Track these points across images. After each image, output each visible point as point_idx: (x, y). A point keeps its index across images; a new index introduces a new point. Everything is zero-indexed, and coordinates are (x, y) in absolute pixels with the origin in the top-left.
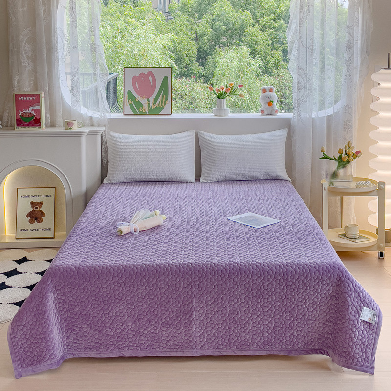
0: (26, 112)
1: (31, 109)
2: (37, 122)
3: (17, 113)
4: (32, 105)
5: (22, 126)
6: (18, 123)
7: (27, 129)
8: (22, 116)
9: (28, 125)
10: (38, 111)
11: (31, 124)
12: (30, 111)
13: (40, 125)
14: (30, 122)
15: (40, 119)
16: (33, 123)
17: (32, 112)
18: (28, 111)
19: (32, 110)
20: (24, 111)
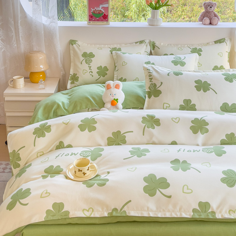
1: (101, 6)
2: (105, 17)
3: (90, 10)
4: (102, 4)
6: (91, 18)
7: (98, 23)
8: (94, 12)
9: (98, 20)
10: (107, 9)
11: (101, 20)
12: (100, 9)
13: (107, 21)
14: (100, 18)
15: (108, 15)
16: (102, 18)
17: (102, 10)
18: (98, 9)
19: (102, 8)
20: (95, 9)
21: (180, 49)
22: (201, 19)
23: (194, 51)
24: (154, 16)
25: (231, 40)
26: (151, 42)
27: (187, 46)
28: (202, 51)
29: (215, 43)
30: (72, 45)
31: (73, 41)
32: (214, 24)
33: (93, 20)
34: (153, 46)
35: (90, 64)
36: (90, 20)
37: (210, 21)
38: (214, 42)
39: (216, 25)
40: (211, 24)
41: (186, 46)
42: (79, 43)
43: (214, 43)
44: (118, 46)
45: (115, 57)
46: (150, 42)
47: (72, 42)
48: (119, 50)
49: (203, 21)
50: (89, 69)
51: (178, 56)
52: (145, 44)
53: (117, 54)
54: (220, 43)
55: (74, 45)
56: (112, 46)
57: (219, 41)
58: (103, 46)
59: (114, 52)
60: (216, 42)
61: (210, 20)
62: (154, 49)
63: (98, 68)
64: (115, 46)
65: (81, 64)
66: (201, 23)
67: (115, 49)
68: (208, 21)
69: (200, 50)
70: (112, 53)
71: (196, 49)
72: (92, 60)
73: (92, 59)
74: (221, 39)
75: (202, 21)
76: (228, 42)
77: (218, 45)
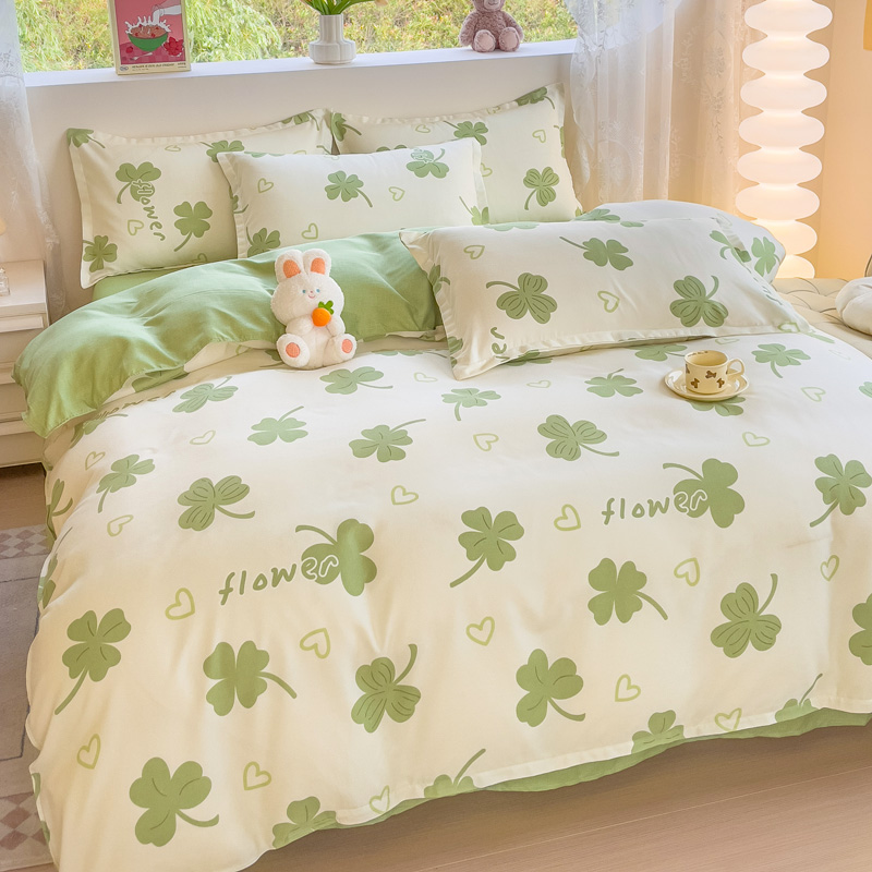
0: (145, 24)
2: (174, 49)
3: (121, 28)
5: (137, 62)
6: (127, 55)
7: (151, 70)
8: (136, 34)
9: (152, 60)
10: (177, 21)
11: (160, 57)
13: (182, 59)
14: (157, 52)
15: (182, 41)
16: (166, 53)
17: (162, 25)
20: (140, 22)
21: (421, 129)
22: (470, 37)
23: (464, 131)
24: (328, 34)
25: (561, 90)
26: (331, 114)
27: (441, 119)
28: (487, 130)
29: (520, 104)
30: (78, 145)
31: (78, 132)
32: (510, 47)
33: (136, 58)
34: (340, 128)
35: (149, 201)
36: (124, 60)
37: (497, 40)
38: (516, 100)
39: (514, 50)
40: (498, 48)
41: (437, 119)
42: (100, 136)
43: (515, 104)
44: (230, 138)
45: (228, 170)
46: (328, 117)
47: (74, 137)
48: (238, 146)
49: (476, 40)
50: (149, 216)
51: (423, 148)
52: (312, 123)
53: (232, 159)
54: (534, 101)
55: (84, 145)
56: (211, 139)
57: (531, 98)
58: (179, 139)
59: (220, 155)
60: (521, 101)
61: (496, 35)
62: (342, 138)
63: (177, 210)
64: (220, 137)
65: (119, 202)
66: (470, 47)
67: (222, 146)
68: (490, 41)
69: (481, 128)
70: (216, 160)
71: (468, 124)
72: (153, 188)
73: (152, 182)
74: (535, 92)
75: (472, 42)
76: (556, 99)
77: (528, 108)
